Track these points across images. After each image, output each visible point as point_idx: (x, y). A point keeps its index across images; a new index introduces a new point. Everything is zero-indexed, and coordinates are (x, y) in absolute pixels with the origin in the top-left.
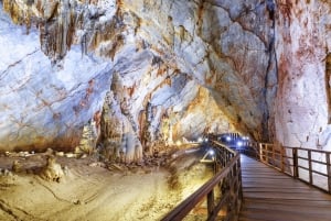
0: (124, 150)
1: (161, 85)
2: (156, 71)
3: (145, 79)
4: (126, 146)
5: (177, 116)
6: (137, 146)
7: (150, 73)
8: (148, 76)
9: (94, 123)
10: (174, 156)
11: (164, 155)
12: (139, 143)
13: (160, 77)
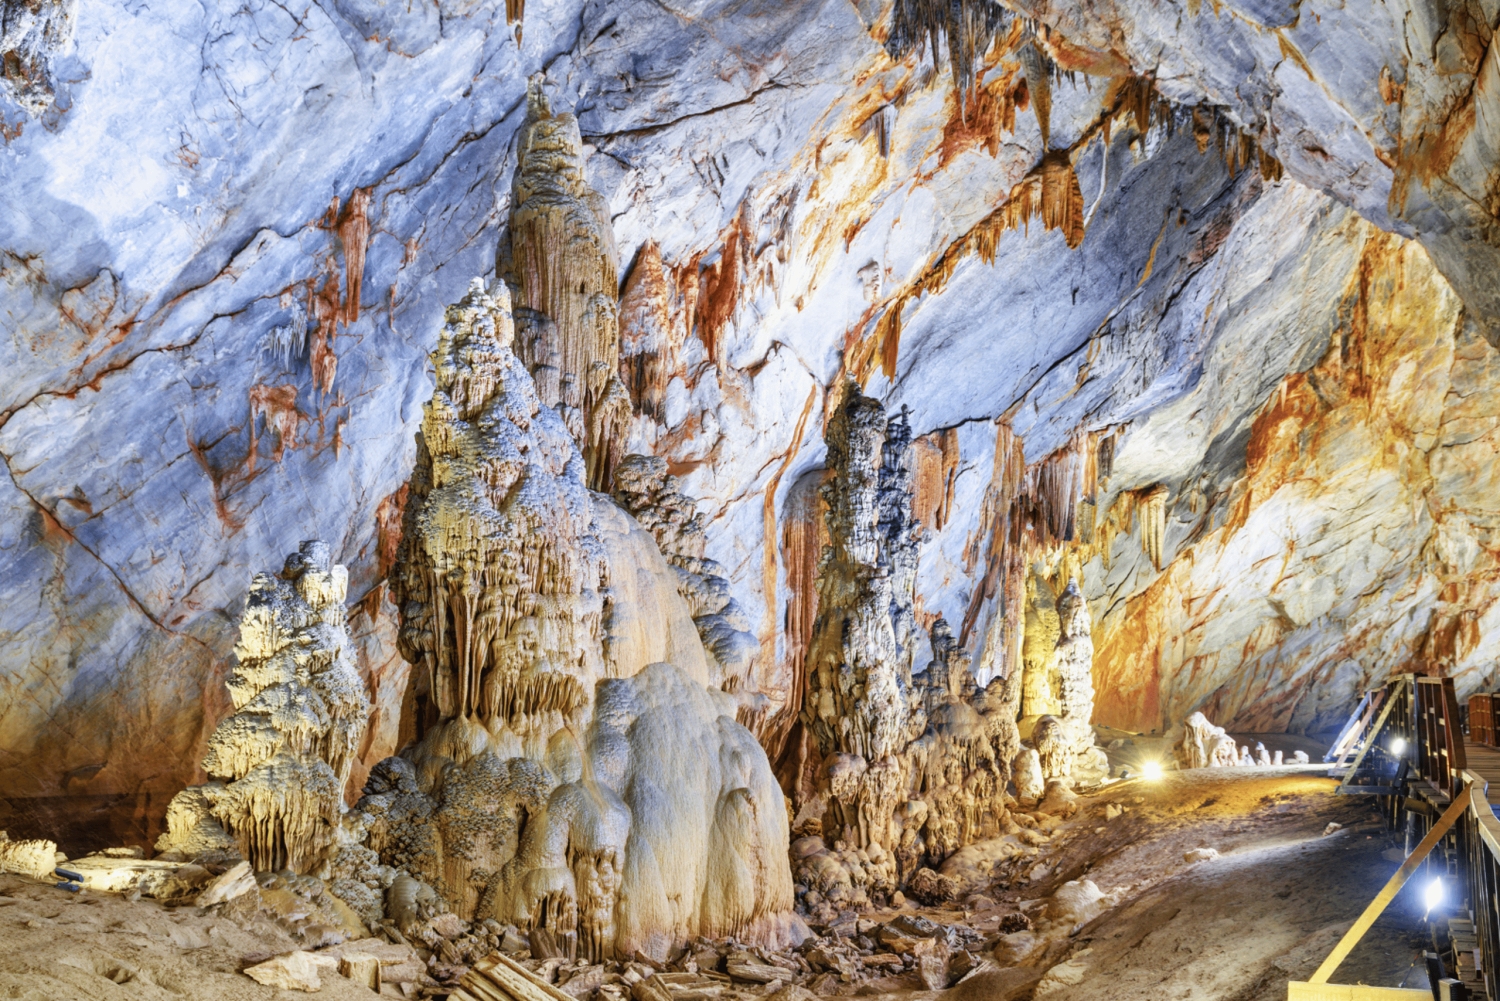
0: (612, 830)
1: (984, 238)
2: (932, 106)
3: (837, 187)
4: (631, 796)
5: (1155, 515)
6: (730, 799)
7: (874, 125)
8: (863, 154)
9: (330, 584)
10: (1088, 896)
11: (1007, 881)
12: (758, 772)
13: (971, 154)
